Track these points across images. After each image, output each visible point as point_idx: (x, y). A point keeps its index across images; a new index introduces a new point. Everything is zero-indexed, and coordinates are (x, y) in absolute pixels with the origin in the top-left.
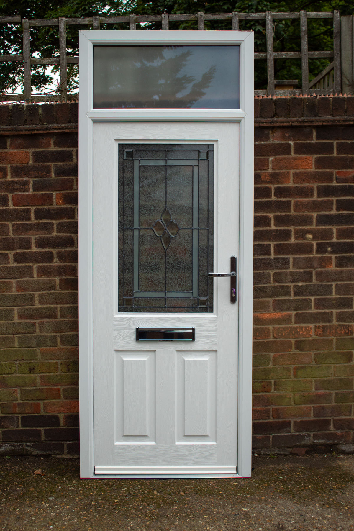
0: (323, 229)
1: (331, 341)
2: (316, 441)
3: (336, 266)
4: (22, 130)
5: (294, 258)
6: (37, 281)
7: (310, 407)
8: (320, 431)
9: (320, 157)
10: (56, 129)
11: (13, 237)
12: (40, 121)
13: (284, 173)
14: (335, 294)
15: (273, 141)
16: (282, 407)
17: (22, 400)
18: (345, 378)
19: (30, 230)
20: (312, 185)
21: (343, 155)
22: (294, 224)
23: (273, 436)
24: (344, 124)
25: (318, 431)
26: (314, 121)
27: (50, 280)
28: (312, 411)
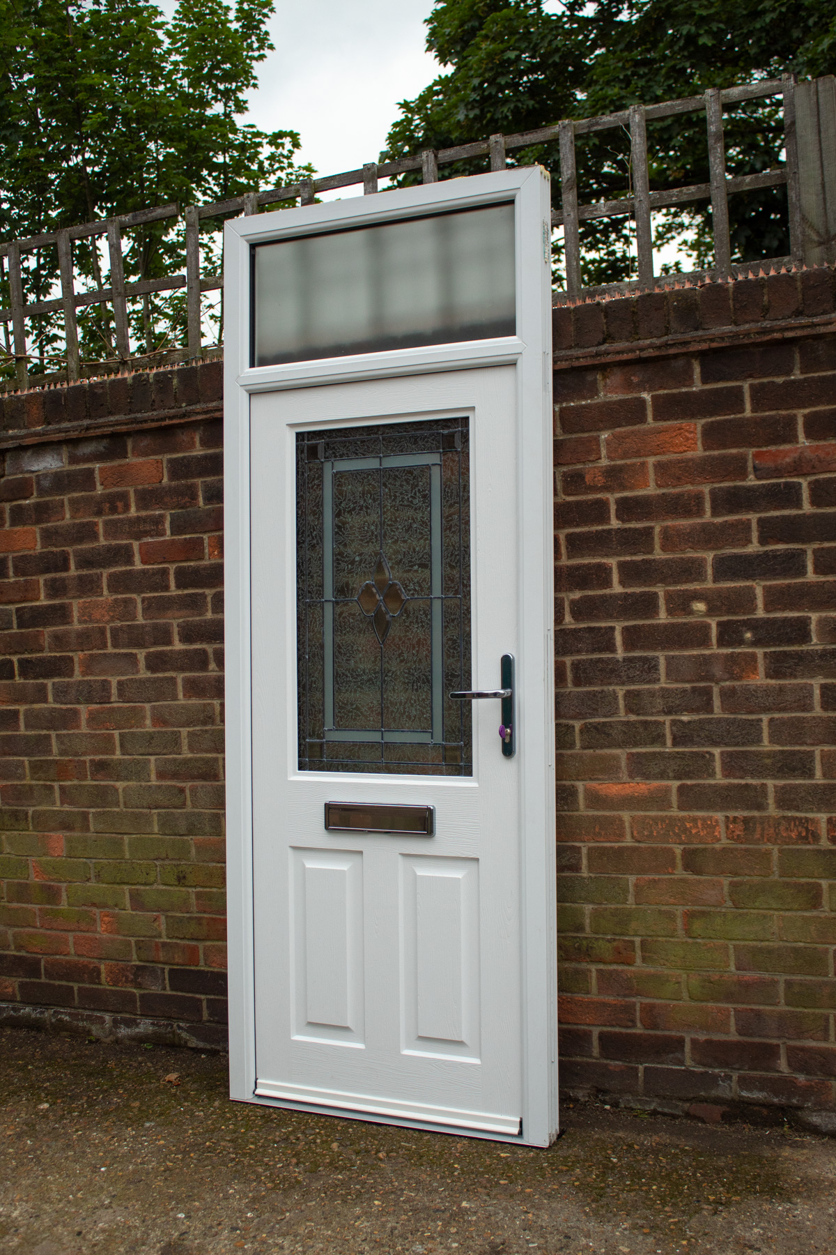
0: (730, 588)
1: (768, 854)
2: (744, 1094)
3: (768, 676)
4: (146, 421)
5: (667, 658)
6: (183, 707)
7: (728, 1009)
8: (755, 1069)
9: (712, 422)
10: (198, 413)
11: (144, 622)
12: (176, 399)
13: (634, 465)
14: (770, 742)
15: (605, 395)
16: (663, 1001)
17: (169, 938)
18: (805, 948)
19: (168, 609)
20: (700, 488)
21: (767, 413)
22: (663, 580)
23: (646, 1068)
24: (759, 340)
25: (750, 1069)
26: (689, 343)
27: (204, 704)
28: (732, 1020)
